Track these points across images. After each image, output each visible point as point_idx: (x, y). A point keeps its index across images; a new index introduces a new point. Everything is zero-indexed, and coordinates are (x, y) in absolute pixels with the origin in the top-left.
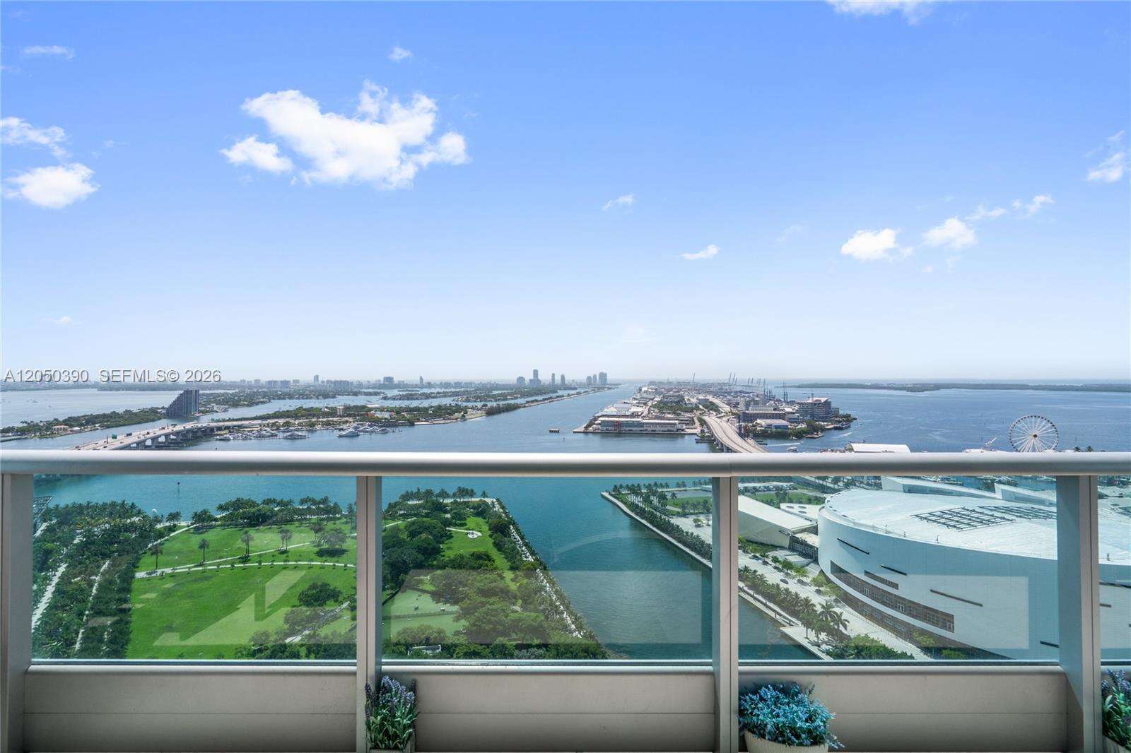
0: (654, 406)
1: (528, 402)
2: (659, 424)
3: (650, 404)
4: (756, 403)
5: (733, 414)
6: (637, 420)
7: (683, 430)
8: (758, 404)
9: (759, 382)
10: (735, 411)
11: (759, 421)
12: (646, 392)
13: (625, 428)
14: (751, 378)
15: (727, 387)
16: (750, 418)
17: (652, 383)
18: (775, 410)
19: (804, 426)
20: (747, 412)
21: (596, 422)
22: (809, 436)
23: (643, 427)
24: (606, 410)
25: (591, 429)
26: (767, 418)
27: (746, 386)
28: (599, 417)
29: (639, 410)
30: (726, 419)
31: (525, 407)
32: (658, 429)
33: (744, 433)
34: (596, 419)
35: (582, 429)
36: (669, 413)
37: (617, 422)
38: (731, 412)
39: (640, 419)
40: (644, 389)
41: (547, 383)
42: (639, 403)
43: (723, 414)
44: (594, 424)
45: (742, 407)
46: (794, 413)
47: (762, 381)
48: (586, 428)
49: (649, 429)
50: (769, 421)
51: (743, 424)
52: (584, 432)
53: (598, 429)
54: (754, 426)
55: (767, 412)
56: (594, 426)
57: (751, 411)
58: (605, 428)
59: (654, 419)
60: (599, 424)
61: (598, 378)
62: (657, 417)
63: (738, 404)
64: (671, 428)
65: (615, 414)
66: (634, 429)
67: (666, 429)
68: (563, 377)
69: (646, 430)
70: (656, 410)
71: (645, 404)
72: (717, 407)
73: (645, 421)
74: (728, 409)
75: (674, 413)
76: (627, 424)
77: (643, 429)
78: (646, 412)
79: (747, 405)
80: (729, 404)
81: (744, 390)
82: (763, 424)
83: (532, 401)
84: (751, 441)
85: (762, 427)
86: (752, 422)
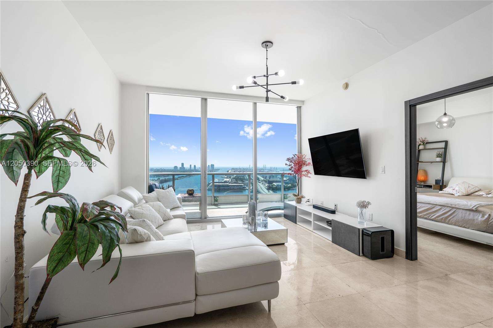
0: (234, 178)
1: (179, 177)
2: (235, 185)
3: (232, 178)
4: (273, 177)
5: (265, 181)
6: (227, 184)
7: (245, 188)
8: (274, 177)
11: (274, 184)
12: (230, 172)
13: (221, 187)
14: (271, 166)
16: (270, 182)
17: (233, 169)
18: (280, 179)
19: (290, 185)
22: (292, 189)
23: (229, 187)
28: (211, 183)
29: (228, 180)
30: (262, 183)
31: (178, 179)
32: (235, 187)
33: (269, 188)
36: (240, 181)
38: (264, 180)
39: (228, 184)
41: (188, 169)
42: (227, 177)
43: (261, 181)
45: (268, 178)
46: (287, 180)
47: (275, 168)
49: (231, 188)
50: (278, 184)
51: (268, 185)
54: (272, 185)
55: (277, 180)
57: (271, 180)
58: (213, 188)
59: (234, 184)
60: (210, 186)
61: (210, 166)
62: (235, 183)
63: (266, 177)
64: (240, 187)
65: (218, 181)
66: (225, 188)
67: (239, 187)
68: (195, 166)
69: (230, 188)
70: (235, 180)
71: (230, 177)
72: (259, 178)
73: (230, 184)
74: (262, 179)
75: (242, 181)
76: (223, 186)
77: (229, 188)
78: (230, 181)
79: (270, 178)
80: (263, 177)
82: (276, 185)
83: (181, 177)
84: (271, 192)
85: (275, 186)
86: (271, 184)
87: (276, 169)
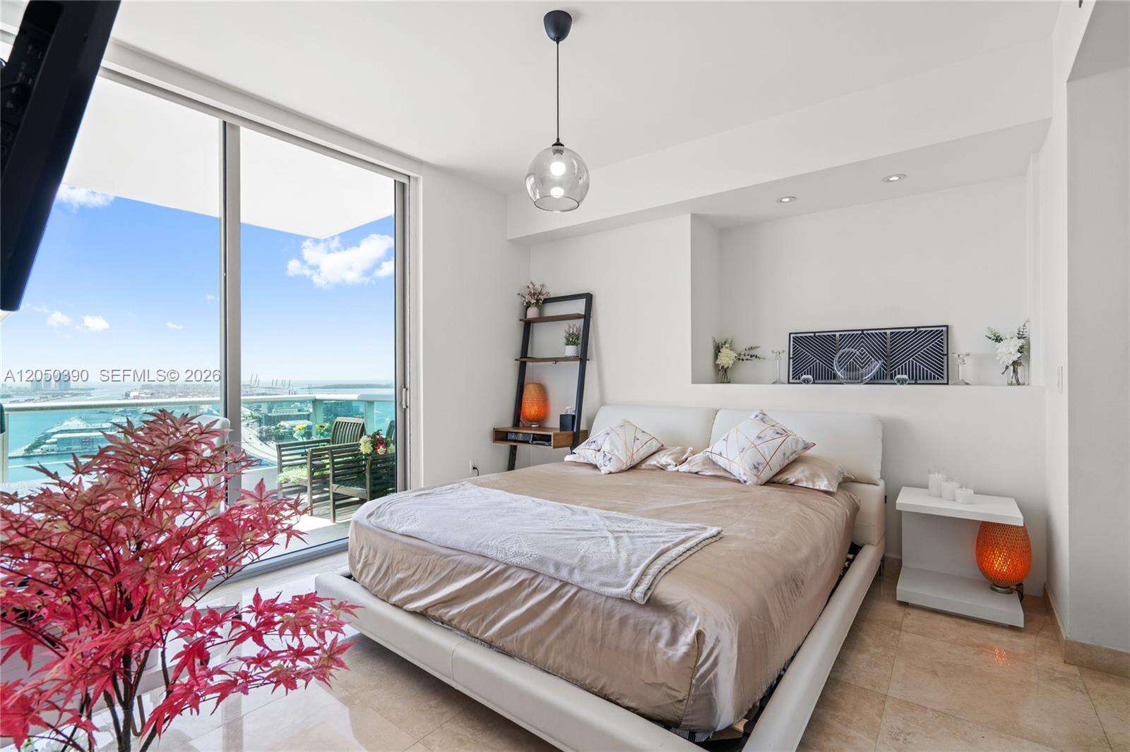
5: (254, 418)
8: (281, 407)
9: (283, 383)
10: (256, 414)
11: (282, 423)
12: (135, 397)
14: (275, 380)
15: (248, 390)
16: (271, 420)
18: (299, 411)
20: (269, 415)
21: (47, 441)
24: (66, 423)
25: (37, 451)
26: (291, 420)
27: (269, 388)
28: (54, 433)
34: (47, 436)
35: (20, 451)
37: (86, 438)
38: (252, 415)
40: (132, 394)
44: (45, 443)
45: (264, 409)
47: (287, 383)
48: (28, 450)
50: (293, 423)
51: (265, 427)
52: (22, 457)
53: (53, 450)
54: (276, 428)
55: (291, 414)
56: (44, 446)
57: (273, 414)
58: (65, 448)
60: (54, 443)
81: (268, 392)
82: (287, 425)
85: (285, 429)
86: (275, 424)
87: (289, 385)
